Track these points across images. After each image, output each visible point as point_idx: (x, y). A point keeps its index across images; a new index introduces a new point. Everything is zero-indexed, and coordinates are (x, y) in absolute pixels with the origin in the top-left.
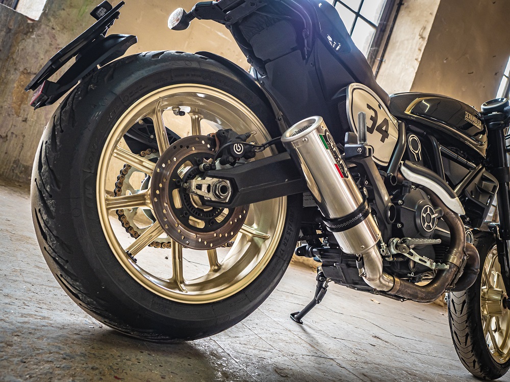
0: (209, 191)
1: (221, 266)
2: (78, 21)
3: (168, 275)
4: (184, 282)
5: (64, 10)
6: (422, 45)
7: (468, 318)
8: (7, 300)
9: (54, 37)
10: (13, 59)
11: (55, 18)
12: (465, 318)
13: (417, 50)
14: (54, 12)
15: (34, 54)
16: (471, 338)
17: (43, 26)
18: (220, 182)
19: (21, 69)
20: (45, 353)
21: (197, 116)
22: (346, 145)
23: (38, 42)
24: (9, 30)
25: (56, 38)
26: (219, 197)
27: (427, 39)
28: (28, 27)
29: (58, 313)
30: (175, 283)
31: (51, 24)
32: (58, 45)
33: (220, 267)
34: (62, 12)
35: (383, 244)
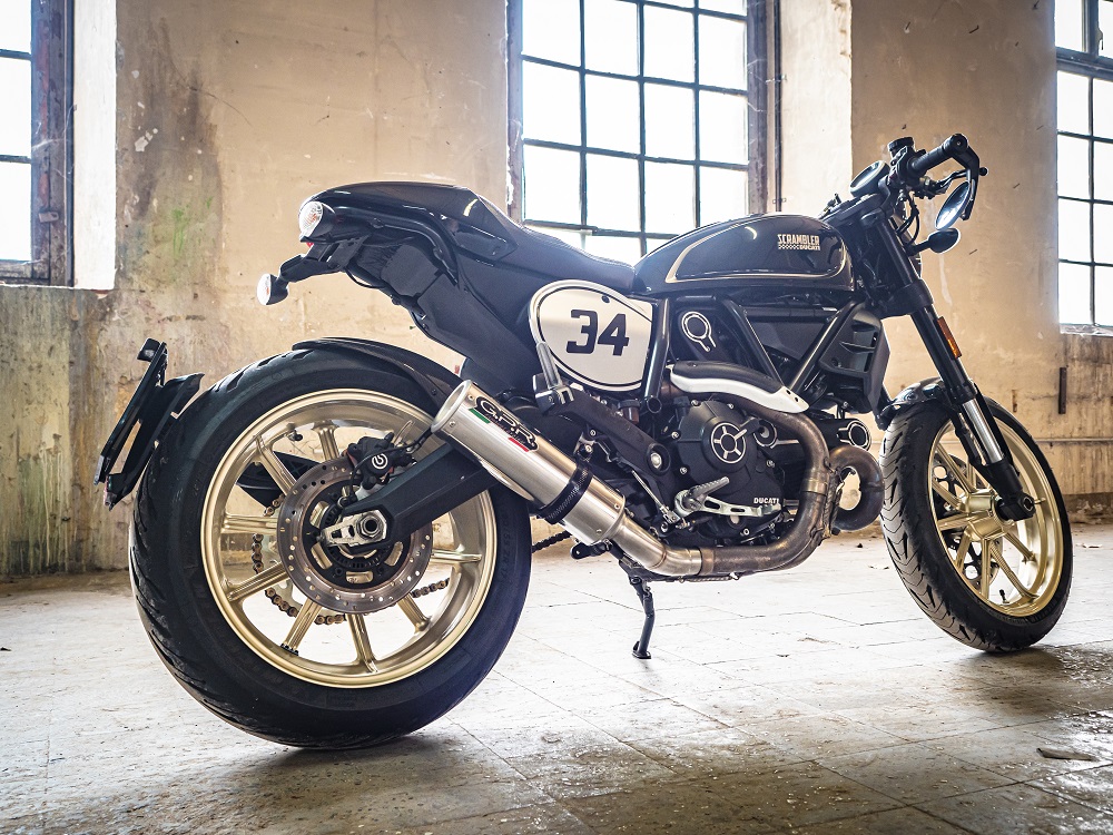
0: (352, 534)
1: (429, 619)
2: (177, 261)
3: (350, 656)
4: (374, 659)
5: (148, 252)
6: (845, 20)
7: (919, 560)
8: (162, 752)
9: (148, 304)
10: (98, 369)
11: (139, 273)
12: (915, 562)
13: (839, 34)
14: (134, 263)
15: (127, 346)
16: (937, 592)
17: (125, 295)
18: (364, 517)
19: (117, 380)
20: (208, 794)
21: (326, 430)
22: (537, 396)
23: (127, 324)
24: (75, 324)
25: (153, 305)
26: (367, 537)
27: (849, 5)
28: (102, 307)
29: (229, 748)
30: (362, 664)
31: (136, 286)
32: (160, 315)
33: (427, 621)
34: (146, 258)
35: (663, 507)
